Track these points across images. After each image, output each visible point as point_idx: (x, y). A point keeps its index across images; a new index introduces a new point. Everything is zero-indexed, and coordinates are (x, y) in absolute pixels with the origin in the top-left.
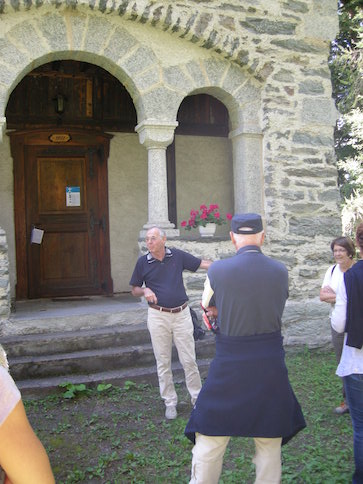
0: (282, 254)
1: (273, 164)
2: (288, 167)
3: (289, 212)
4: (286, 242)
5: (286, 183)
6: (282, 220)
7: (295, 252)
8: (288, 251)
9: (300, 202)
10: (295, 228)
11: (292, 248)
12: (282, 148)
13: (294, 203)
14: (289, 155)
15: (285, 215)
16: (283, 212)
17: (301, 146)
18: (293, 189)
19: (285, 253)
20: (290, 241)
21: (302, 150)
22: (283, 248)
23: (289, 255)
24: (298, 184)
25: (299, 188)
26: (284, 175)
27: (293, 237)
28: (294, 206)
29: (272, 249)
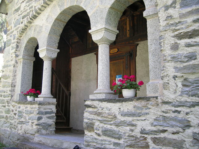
0: (173, 115)
1: (162, 34)
2: (176, 33)
3: (179, 74)
4: (177, 103)
5: (175, 47)
6: (172, 82)
7: (187, 114)
8: (179, 112)
9: (192, 62)
10: (187, 89)
11: (184, 110)
12: (170, 17)
13: (185, 64)
14: (177, 21)
15: (175, 77)
16: (173, 74)
17: (189, 9)
18: (184, 51)
19: (176, 114)
20: (181, 102)
21: (191, 13)
22: (174, 109)
23: (180, 116)
24: (189, 45)
25: (190, 50)
26: (173, 41)
27: (185, 98)
28: (185, 68)
29: (163, 109)
